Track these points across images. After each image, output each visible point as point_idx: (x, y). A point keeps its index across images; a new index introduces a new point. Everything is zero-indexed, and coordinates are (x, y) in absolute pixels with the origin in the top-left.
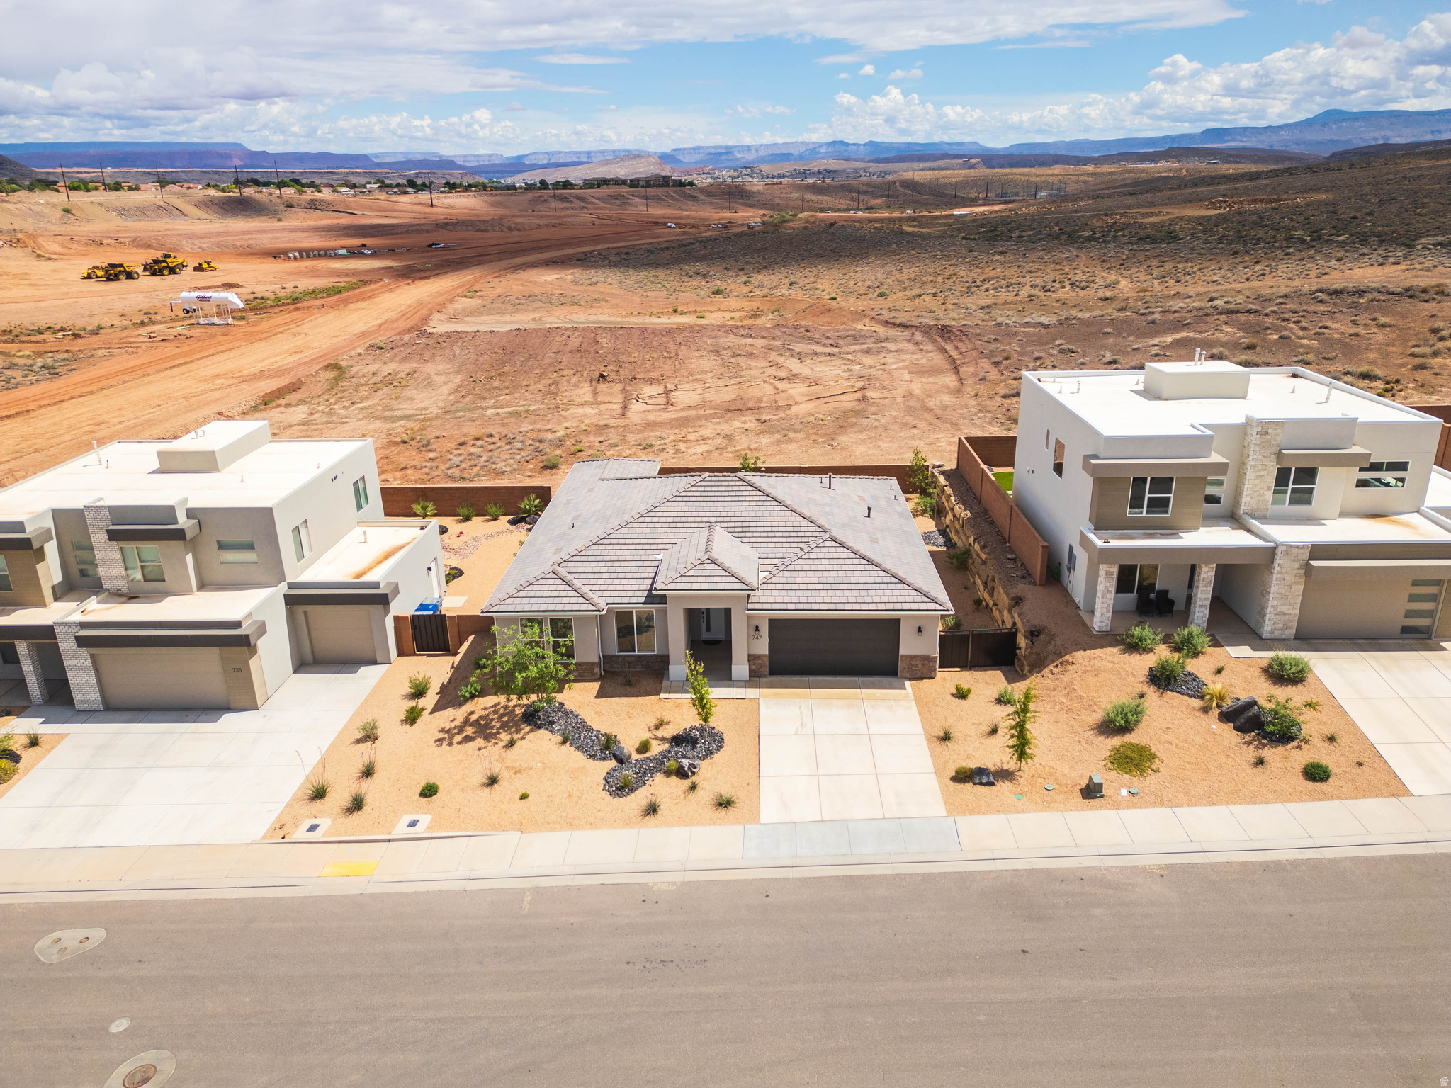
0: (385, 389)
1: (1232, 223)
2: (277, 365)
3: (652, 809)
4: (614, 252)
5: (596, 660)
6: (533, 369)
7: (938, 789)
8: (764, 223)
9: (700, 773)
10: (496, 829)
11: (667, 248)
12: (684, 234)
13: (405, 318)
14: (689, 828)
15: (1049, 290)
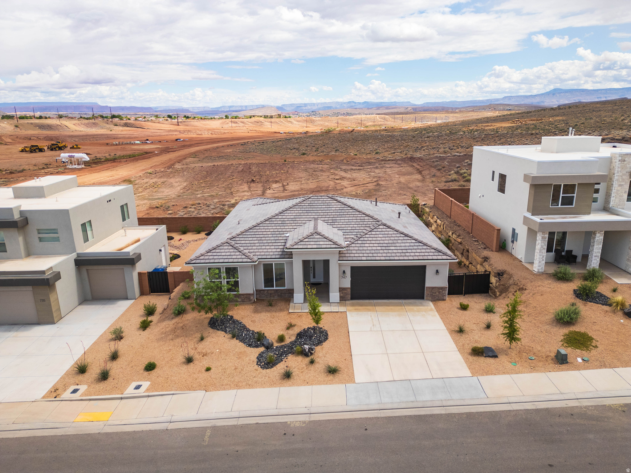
0: (151, 189)
1: (523, 128)
2: (102, 181)
3: (287, 375)
4: (258, 142)
5: (252, 292)
6: (220, 179)
7: (463, 360)
8: (321, 132)
9: (316, 354)
10: (190, 390)
11: (280, 141)
12: (287, 136)
13: (163, 164)
14: (311, 386)
15: (452, 149)
